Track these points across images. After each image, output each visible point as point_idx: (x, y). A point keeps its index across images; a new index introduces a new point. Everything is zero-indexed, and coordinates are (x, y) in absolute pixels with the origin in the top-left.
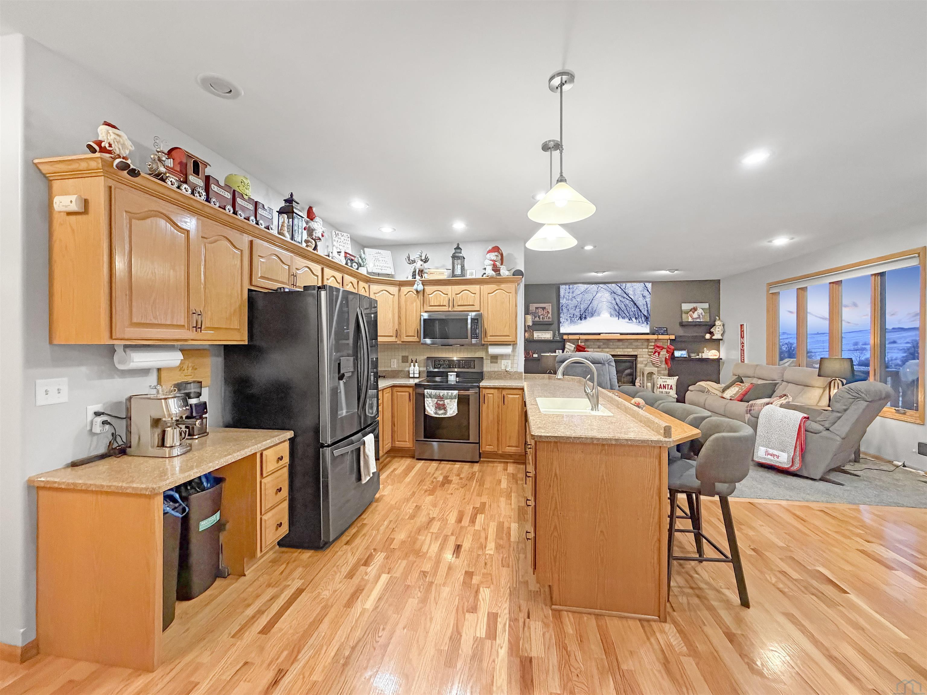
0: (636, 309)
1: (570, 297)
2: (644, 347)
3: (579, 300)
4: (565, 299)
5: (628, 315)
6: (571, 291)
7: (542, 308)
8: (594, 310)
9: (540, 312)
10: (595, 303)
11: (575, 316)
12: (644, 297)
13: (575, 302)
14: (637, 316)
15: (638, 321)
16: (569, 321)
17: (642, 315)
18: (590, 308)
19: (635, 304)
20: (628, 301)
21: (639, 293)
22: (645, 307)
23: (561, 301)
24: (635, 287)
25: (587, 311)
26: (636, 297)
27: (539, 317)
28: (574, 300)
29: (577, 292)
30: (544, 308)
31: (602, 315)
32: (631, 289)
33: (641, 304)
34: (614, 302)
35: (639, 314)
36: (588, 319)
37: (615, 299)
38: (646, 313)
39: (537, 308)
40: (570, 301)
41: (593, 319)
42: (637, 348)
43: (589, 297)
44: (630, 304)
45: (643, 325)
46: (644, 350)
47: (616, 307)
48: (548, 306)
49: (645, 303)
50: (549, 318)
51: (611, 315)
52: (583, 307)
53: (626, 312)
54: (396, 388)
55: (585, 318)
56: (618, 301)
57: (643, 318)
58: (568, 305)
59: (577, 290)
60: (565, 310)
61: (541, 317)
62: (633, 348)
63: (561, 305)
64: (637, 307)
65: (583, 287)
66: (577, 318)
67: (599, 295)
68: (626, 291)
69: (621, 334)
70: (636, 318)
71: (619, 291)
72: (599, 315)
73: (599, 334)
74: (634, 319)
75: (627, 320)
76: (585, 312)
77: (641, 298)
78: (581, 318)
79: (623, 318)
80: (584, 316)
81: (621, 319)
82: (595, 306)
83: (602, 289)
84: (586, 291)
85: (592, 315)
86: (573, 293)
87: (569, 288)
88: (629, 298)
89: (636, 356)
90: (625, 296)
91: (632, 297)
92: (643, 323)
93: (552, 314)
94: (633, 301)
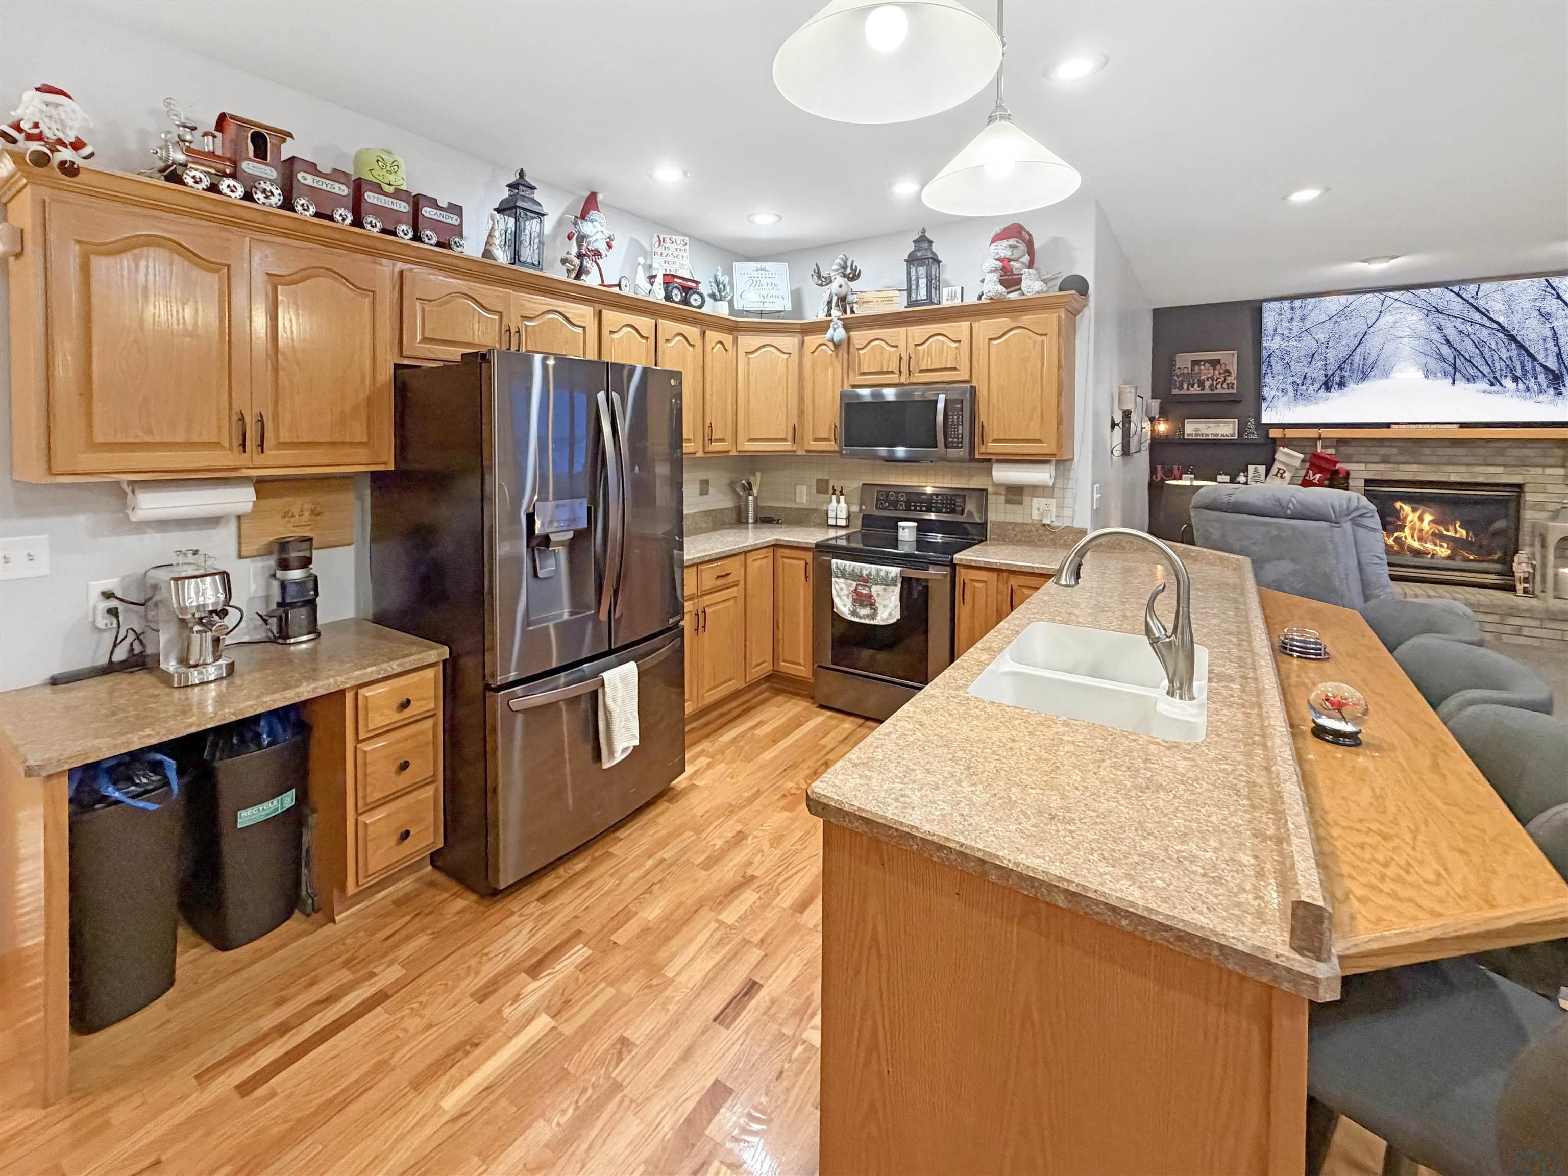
0: (1514, 353)
1: (1295, 331)
2: (1550, 461)
3: (1321, 337)
4: (1278, 339)
5: (1486, 370)
6: (1297, 314)
7: (1209, 362)
8: (1370, 361)
9: (1206, 372)
10: (1373, 343)
11: (1309, 381)
12: (1545, 316)
13: (1309, 343)
14: (1519, 373)
15: (1521, 386)
16: (1291, 393)
17: (1538, 368)
18: (1357, 358)
19: (1513, 338)
20: (1485, 332)
21: (1527, 305)
22: (1550, 344)
23: (1265, 344)
24: (1512, 290)
25: (1347, 366)
26: (1516, 318)
27: (1201, 384)
28: (1307, 338)
29: (1317, 316)
30: (1215, 363)
31: (1396, 375)
32: (1499, 296)
33: (1532, 336)
34: (1437, 336)
35: (1529, 366)
36: (1351, 386)
37: (1440, 328)
38: (1552, 363)
39: (1195, 363)
40: (1293, 343)
41: (1367, 385)
42: (1524, 464)
43: (1352, 328)
44: (1495, 340)
45: (1542, 397)
46: (1549, 471)
47: (1445, 350)
48: (1230, 359)
49: (1549, 334)
50: (1230, 386)
51: (1428, 373)
52: (1334, 356)
53: (1478, 362)
54: (782, 550)
55: (1342, 385)
56: (1451, 333)
57: (1542, 378)
58: (1288, 353)
59: (1317, 312)
60: (1278, 366)
61: (1207, 384)
62: (1505, 466)
63: (1265, 354)
64: (1521, 346)
65: (1333, 304)
66: (1317, 386)
67: (1387, 319)
68: (1481, 303)
69: (1463, 425)
70: (1516, 379)
71: (1456, 306)
72: (1386, 374)
73: (1388, 425)
74: (1508, 382)
75: (1484, 385)
76: (1340, 368)
77: (1534, 321)
78: (1327, 386)
79: (1470, 379)
80: (1337, 379)
81: (1461, 384)
82: (1374, 352)
83: (1398, 304)
84: (1342, 313)
85: (1364, 375)
86: (1302, 319)
87: (1292, 309)
88: (1488, 324)
89: (1519, 487)
90: (1477, 316)
91: (1501, 320)
92: (1541, 391)
93: (1238, 378)
94: (1503, 329)
